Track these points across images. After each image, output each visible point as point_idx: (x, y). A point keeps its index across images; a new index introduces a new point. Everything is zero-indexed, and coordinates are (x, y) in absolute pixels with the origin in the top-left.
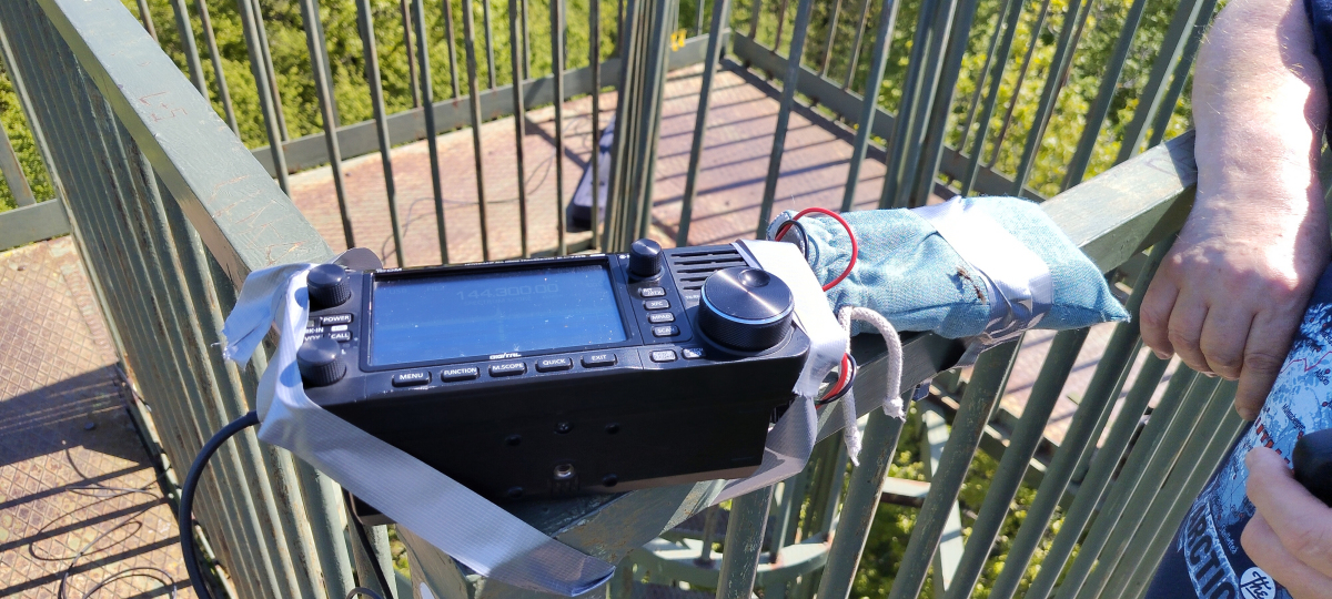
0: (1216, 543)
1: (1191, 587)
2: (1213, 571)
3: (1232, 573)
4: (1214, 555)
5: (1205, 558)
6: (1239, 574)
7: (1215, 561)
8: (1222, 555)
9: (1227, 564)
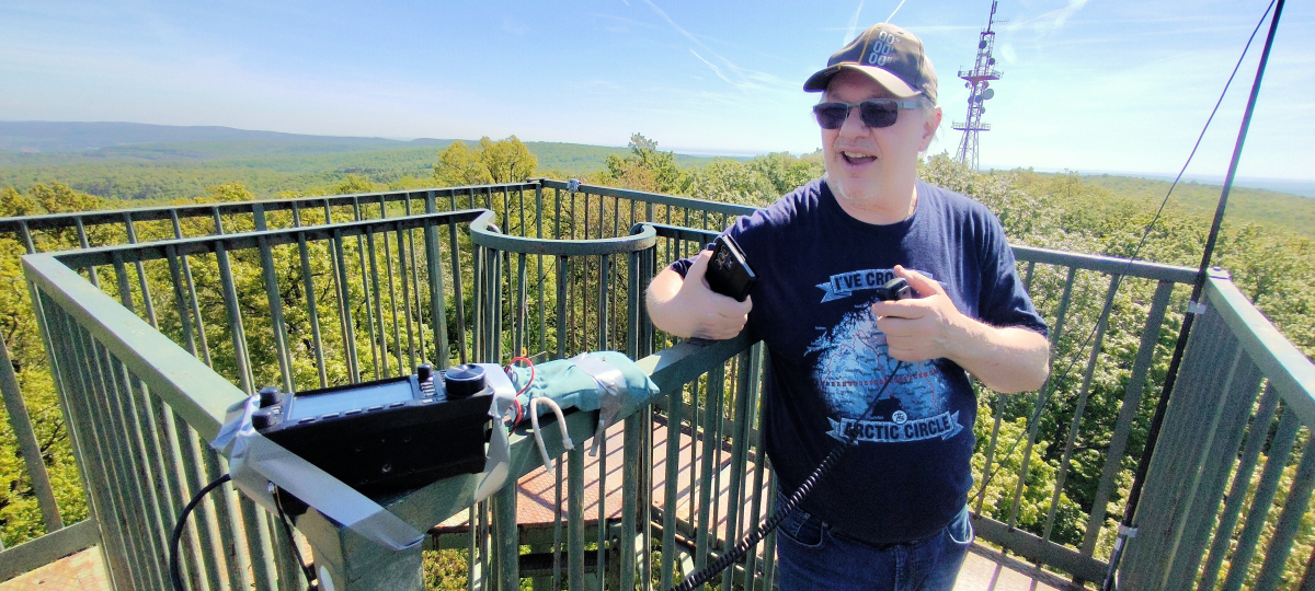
0: (873, 423)
1: (881, 444)
2: (883, 431)
3: (890, 423)
4: (877, 426)
5: (875, 431)
6: (892, 421)
7: (879, 428)
8: (880, 423)
9: (884, 423)
